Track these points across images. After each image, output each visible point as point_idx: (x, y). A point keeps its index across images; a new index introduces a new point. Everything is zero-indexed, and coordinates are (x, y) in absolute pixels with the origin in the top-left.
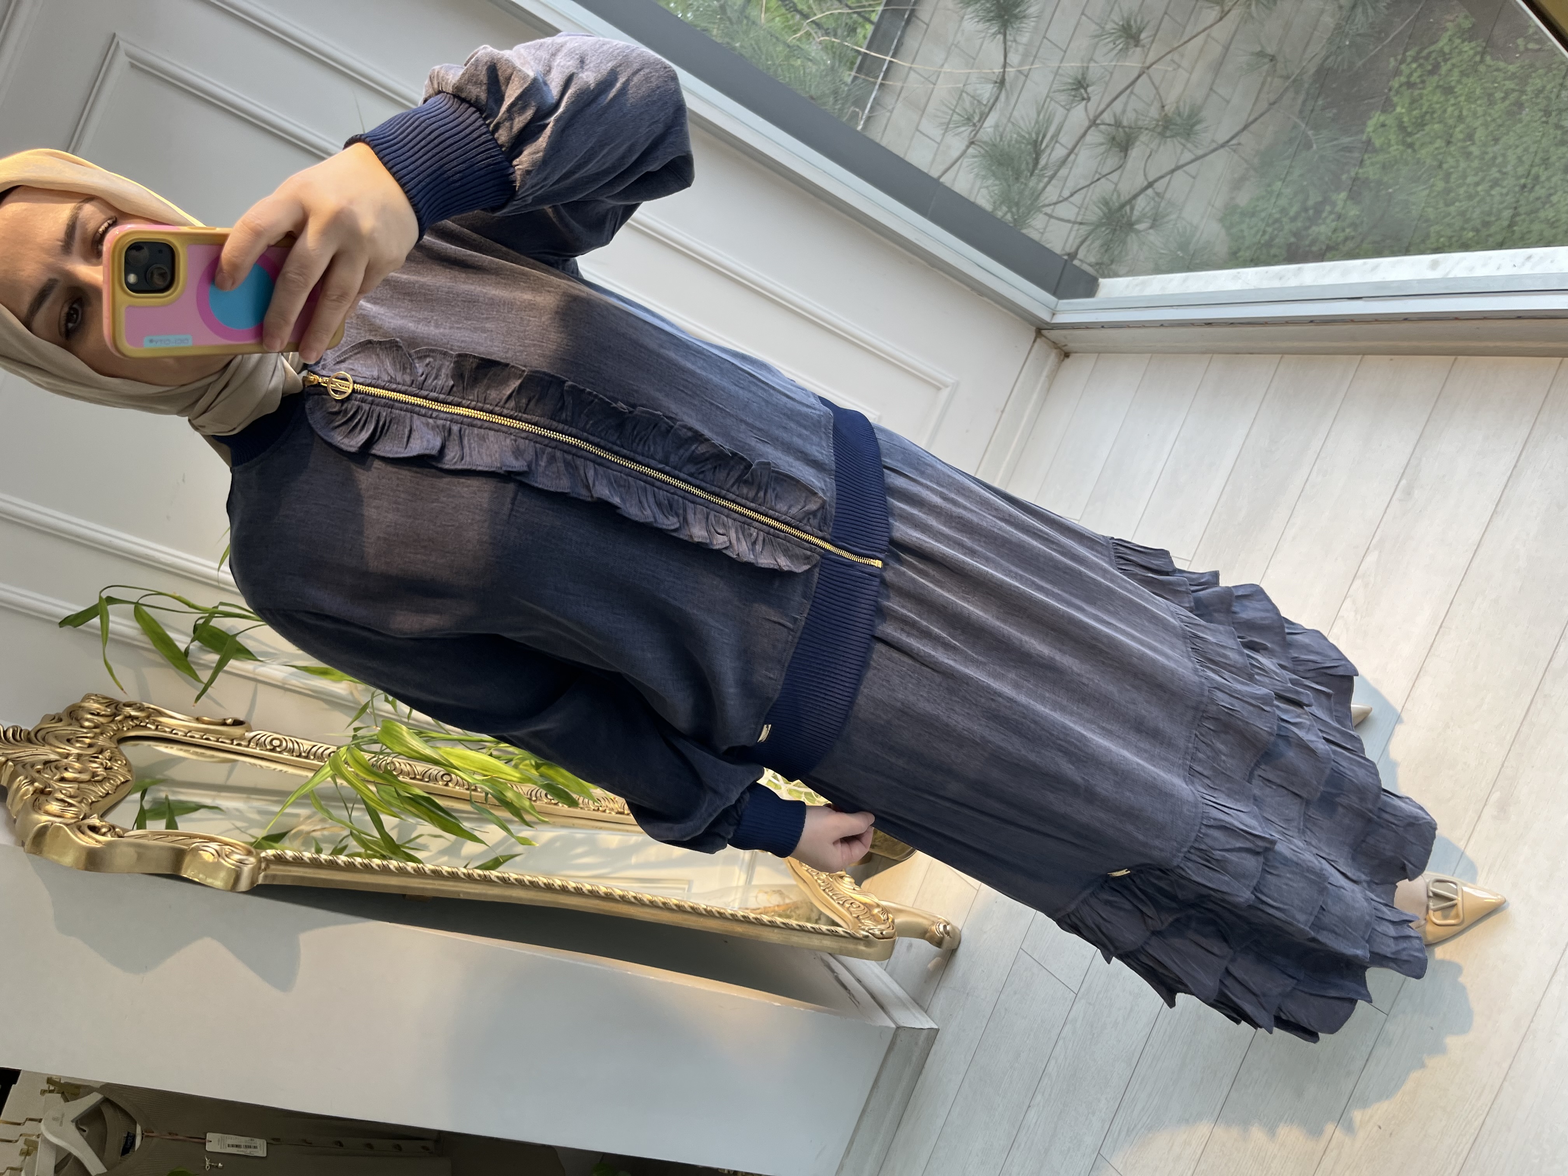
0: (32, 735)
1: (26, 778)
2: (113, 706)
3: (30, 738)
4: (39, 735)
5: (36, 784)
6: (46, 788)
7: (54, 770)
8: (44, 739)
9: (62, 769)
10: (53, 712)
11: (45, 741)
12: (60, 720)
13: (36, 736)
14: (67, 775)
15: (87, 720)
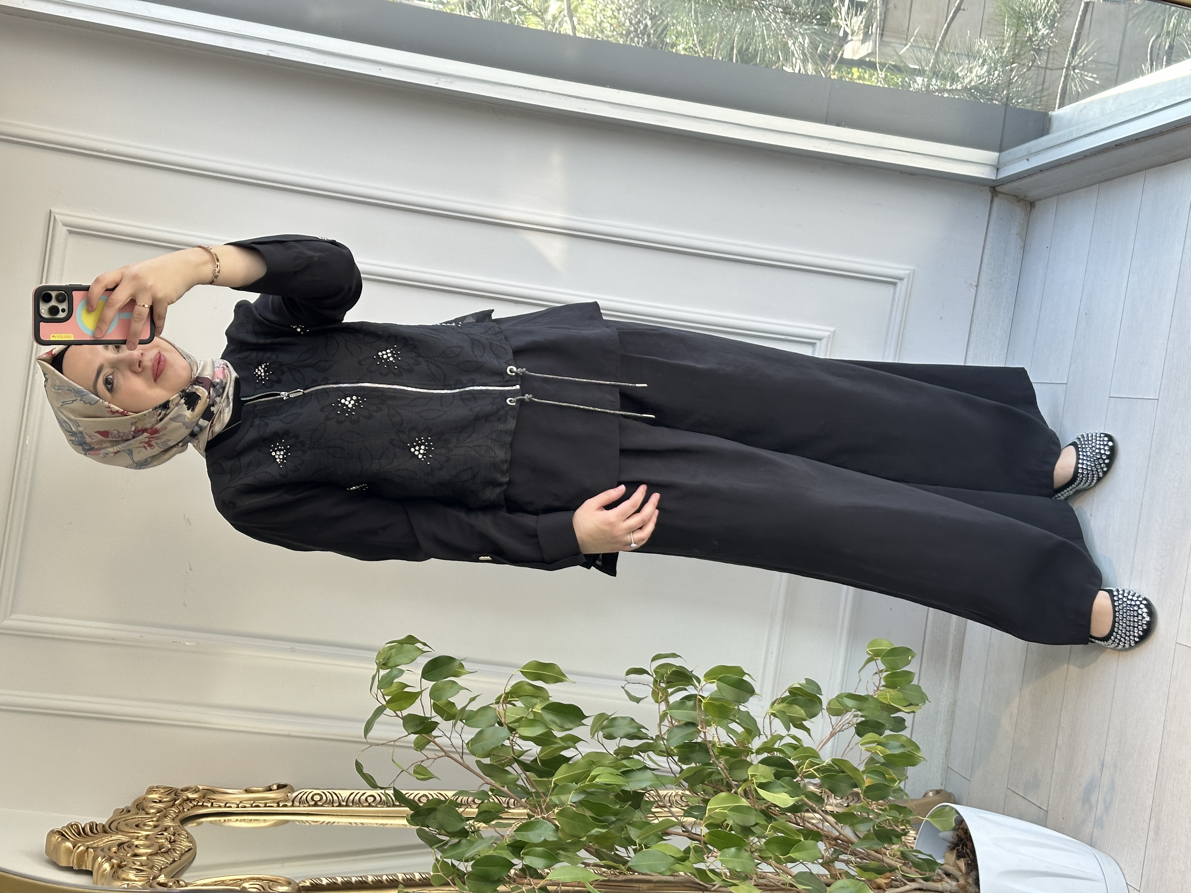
0: (107, 827)
1: (104, 857)
2: (172, 793)
3: (105, 830)
4: (113, 826)
5: (113, 861)
6: (122, 862)
7: (127, 849)
8: (117, 829)
9: (134, 848)
10: (122, 807)
11: (118, 830)
12: (129, 811)
13: (109, 827)
14: (139, 851)
15: (152, 808)
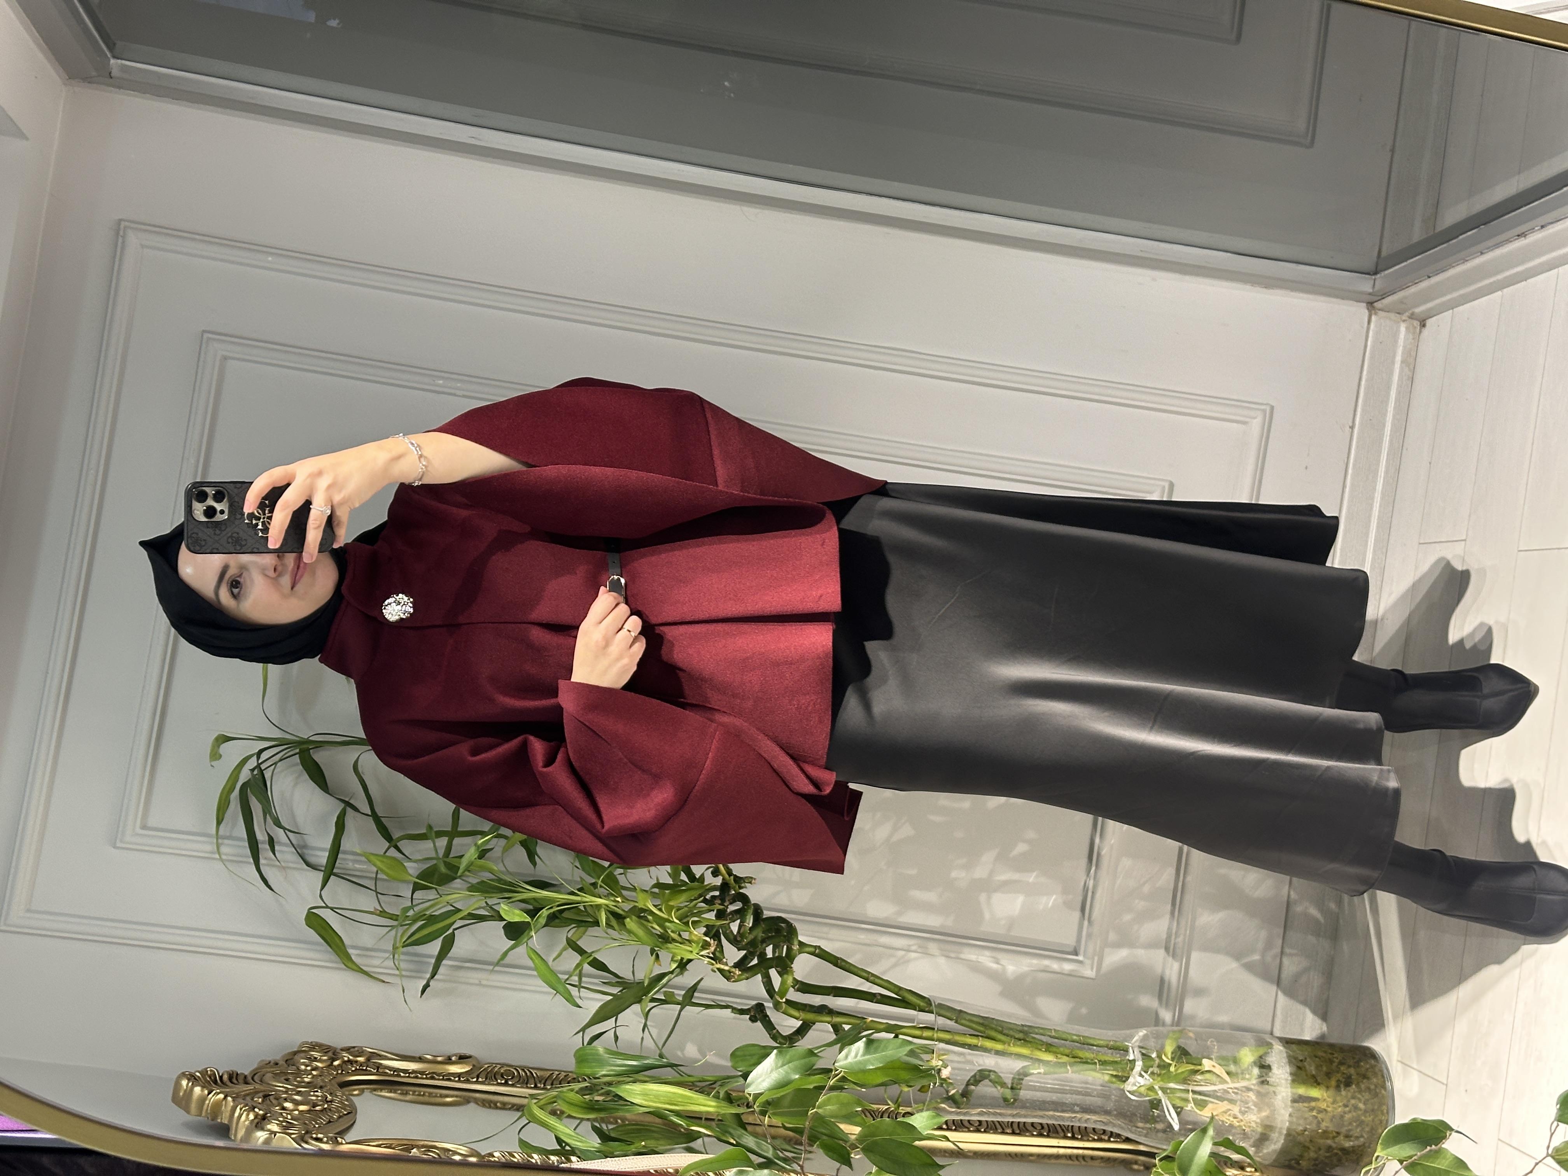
0: (250, 1077)
1: (246, 1105)
2: (330, 1054)
3: (247, 1080)
4: (256, 1078)
5: (256, 1110)
6: (266, 1114)
7: (274, 1101)
8: (261, 1080)
9: (281, 1100)
10: (268, 1059)
11: (262, 1082)
12: (277, 1064)
13: (253, 1079)
14: (288, 1105)
15: (303, 1064)
